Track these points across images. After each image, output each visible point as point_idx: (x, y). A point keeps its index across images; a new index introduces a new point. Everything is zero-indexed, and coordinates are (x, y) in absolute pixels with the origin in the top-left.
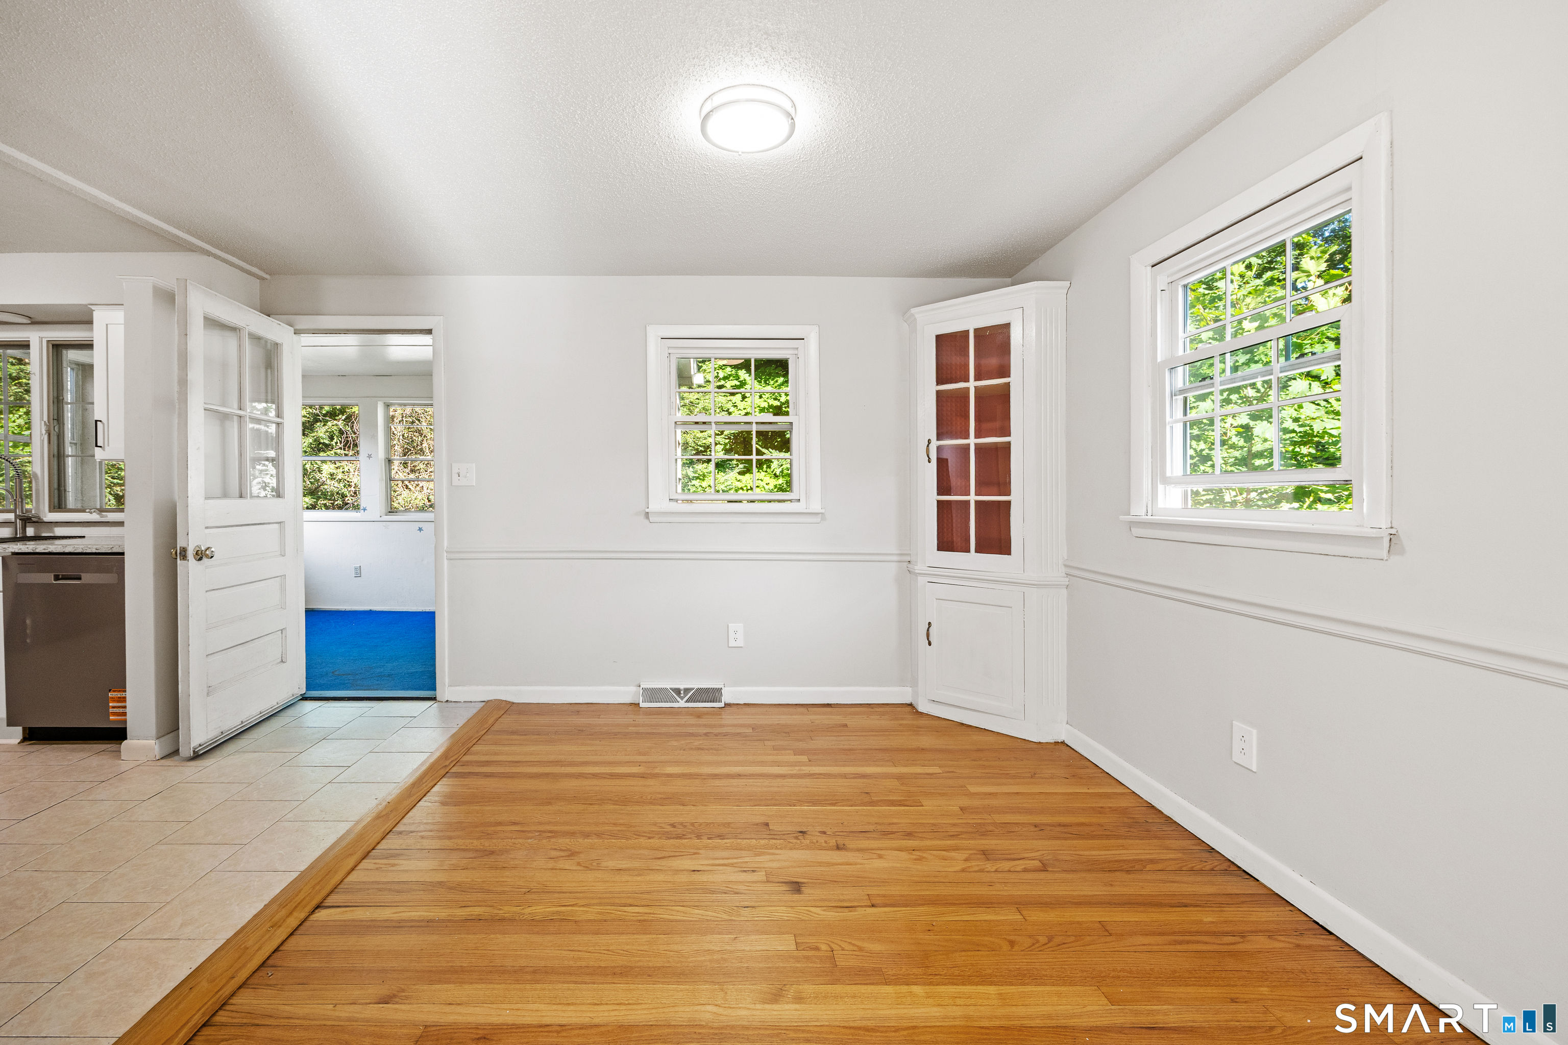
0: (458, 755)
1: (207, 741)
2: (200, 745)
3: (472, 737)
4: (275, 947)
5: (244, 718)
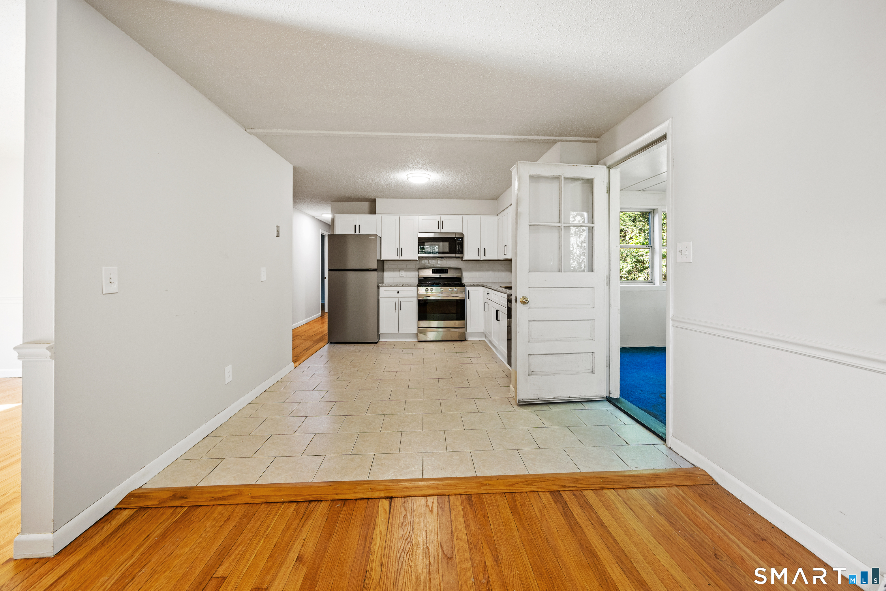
0: (585, 486)
1: (527, 399)
2: (523, 400)
3: (622, 482)
4: (356, 498)
5: (556, 396)
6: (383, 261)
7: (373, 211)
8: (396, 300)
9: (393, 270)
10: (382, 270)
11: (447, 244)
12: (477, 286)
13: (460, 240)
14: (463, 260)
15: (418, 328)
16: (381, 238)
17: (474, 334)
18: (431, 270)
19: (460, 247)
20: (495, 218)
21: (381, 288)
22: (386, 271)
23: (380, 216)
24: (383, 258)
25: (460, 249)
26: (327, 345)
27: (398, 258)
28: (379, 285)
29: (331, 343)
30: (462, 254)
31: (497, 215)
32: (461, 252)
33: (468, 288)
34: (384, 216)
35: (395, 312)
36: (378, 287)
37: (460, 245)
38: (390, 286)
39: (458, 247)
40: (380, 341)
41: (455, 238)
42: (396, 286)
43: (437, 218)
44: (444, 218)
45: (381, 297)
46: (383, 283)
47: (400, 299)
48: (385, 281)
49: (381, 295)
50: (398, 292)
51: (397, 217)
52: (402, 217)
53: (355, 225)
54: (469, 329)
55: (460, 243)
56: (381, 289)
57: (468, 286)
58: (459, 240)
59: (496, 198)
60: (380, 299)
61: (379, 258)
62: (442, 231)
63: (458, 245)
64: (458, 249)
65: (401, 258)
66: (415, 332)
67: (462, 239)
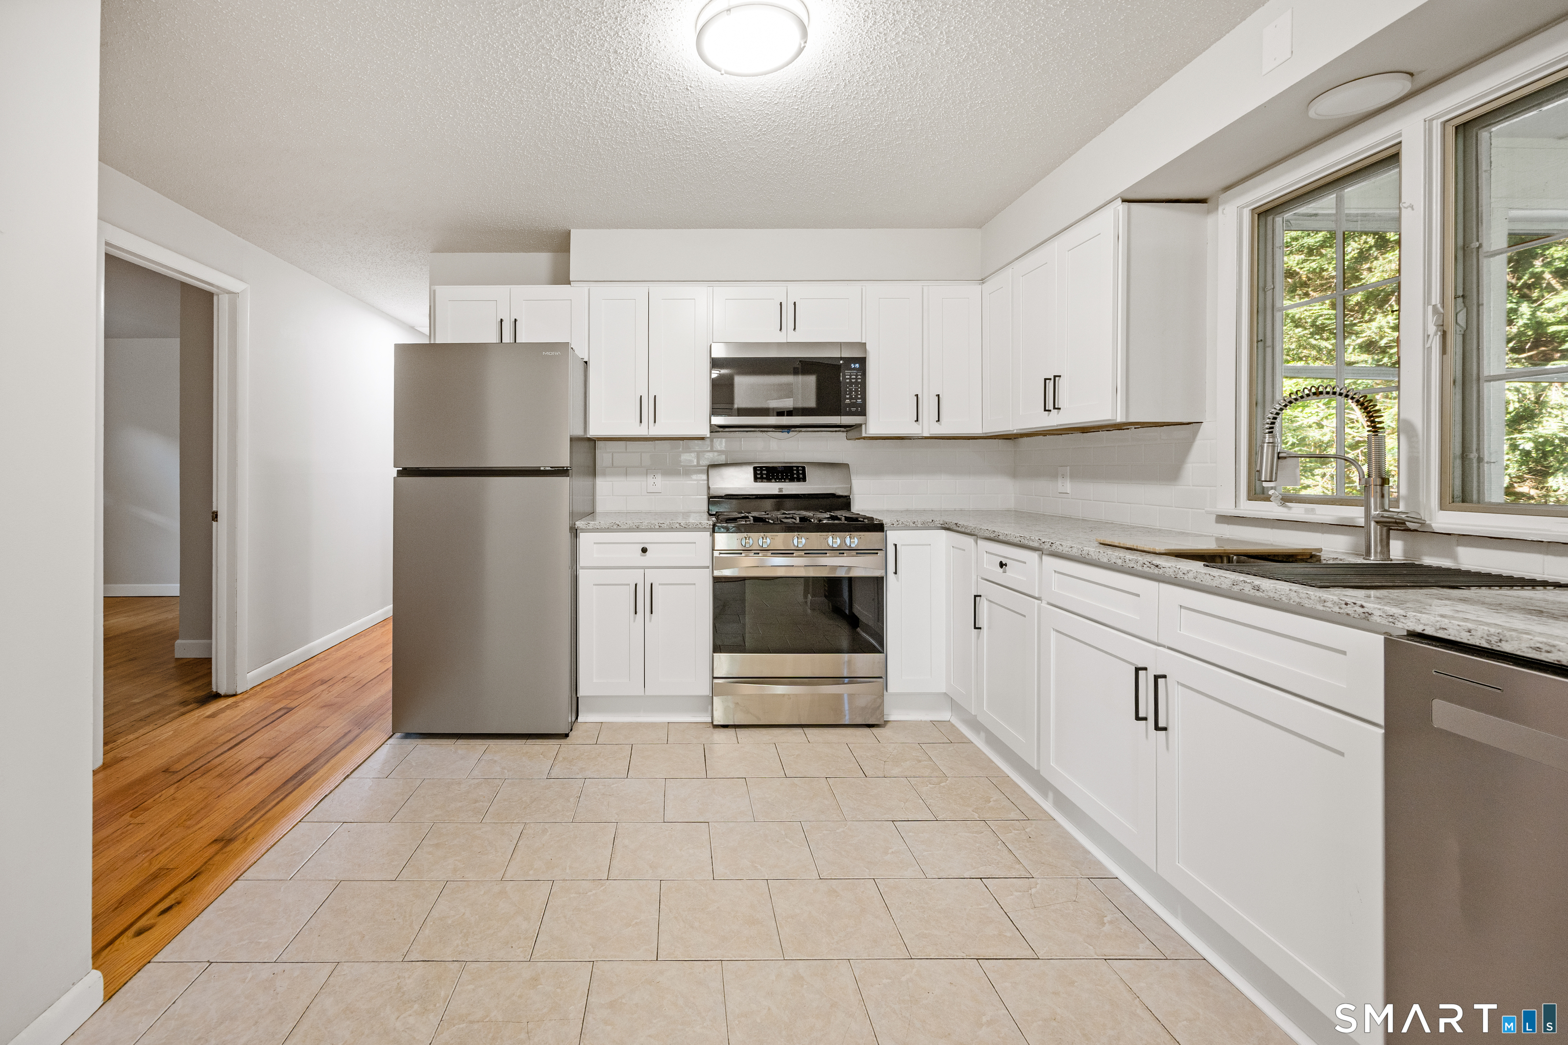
6: (593, 441)
7: (561, 277)
8: (636, 576)
9: (626, 471)
10: (592, 472)
11: (811, 380)
12: (926, 527)
13: (857, 366)
14: (864, 435)
15: (714, 678)
16: (586, 362)
17: (910, 699)
18: (750, 470)
19: (856, 391)
20: (976, 289)
21: (582, 536)
22: (604, 474)
23: (584, 288)
24: (593, 432)
25: (857, 398)
26: (391, 741)
27: (641, 431)
28: (579, 524)
29: (408, 736)
30: (865, 415)
31: (983, 281)
32: (862, 411)
33: (893, 536)
34: (596, 289)
35: (634, 621)
36: (575, 532)
37: (856, 383)
38: (617, 528)
39: (851, 391)
40: (580, 719)
41: (841, 358)
42: (637, 529)
43: (777, 293)
44: (797, 292)
45: (583, 568)
46: (592, 513)
47: (652, 576)
48: (599, 508)
49: (583, 561)
50: (644, 550)
51: (640, 291)
52: (655, 289)
53: (502, 320)
54: (895, 684)
55: (857, 375)
56: (585, 539)
57: (894, 528)
58: (853, 366)
59: (980, 222)
60: (582, 574)
61: (579, 432)
62: (794, 338)
63: (851, 383)
64: (851, 398)
65: (655, 431)
66: (706, 691)
67: (862, 361)
